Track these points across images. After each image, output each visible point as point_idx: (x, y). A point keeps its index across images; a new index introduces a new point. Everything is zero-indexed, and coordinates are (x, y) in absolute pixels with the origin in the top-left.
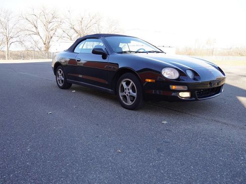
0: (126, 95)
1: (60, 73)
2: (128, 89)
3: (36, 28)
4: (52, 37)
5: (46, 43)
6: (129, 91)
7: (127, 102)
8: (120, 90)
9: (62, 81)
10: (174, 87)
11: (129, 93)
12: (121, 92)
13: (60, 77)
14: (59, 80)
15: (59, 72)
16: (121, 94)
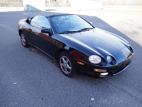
10: (97, 70)
12: (61, 63)
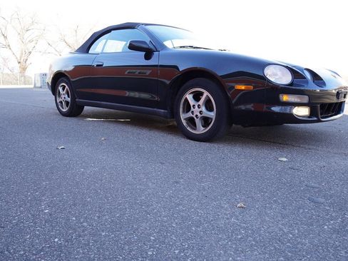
0: (194, 116)
1: (63, 89)
2: (197, 106)
3: (6, 37)
4: (30, 53)
5: (22, 61)
6: (200, 110)
7: (195, 129)
8: (181, 110)
9: (67, 103)
11: (201, 112)
12: (183, 112)
13: (63, 96)
14: (61, 102)
15: (60, 89)
16: (183, 116)
